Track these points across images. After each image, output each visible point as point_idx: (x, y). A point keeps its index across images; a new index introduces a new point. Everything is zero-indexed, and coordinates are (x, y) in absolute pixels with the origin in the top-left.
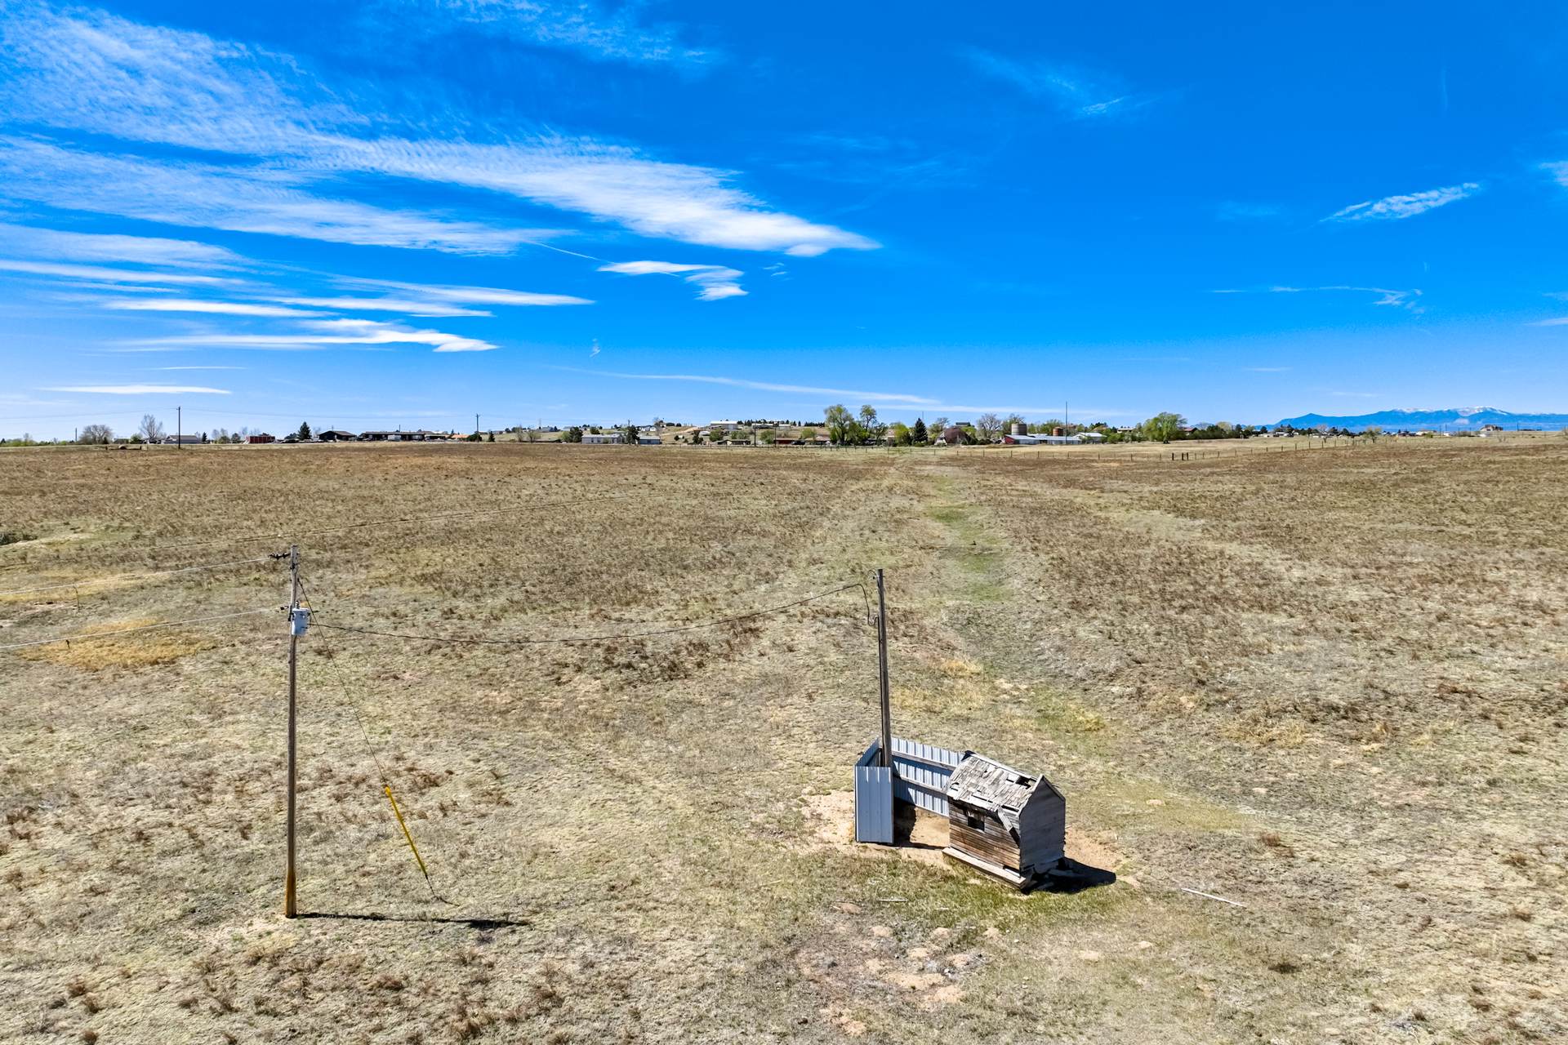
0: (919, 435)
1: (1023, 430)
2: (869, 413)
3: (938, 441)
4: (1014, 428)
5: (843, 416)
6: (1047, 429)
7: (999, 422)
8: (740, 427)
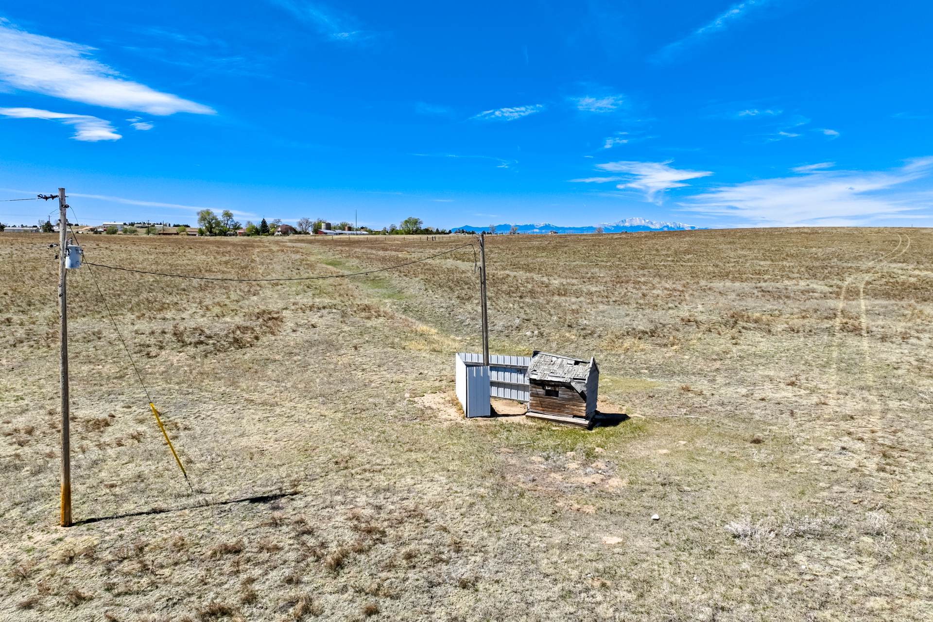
0: (264, 229)
1: (328, 227)
2: (228, 215)
3: (277, 233)
4: (323, 226)
5: (211, 217)
6: (343, 227)
7: (311, 222)
8: (125, 227)
